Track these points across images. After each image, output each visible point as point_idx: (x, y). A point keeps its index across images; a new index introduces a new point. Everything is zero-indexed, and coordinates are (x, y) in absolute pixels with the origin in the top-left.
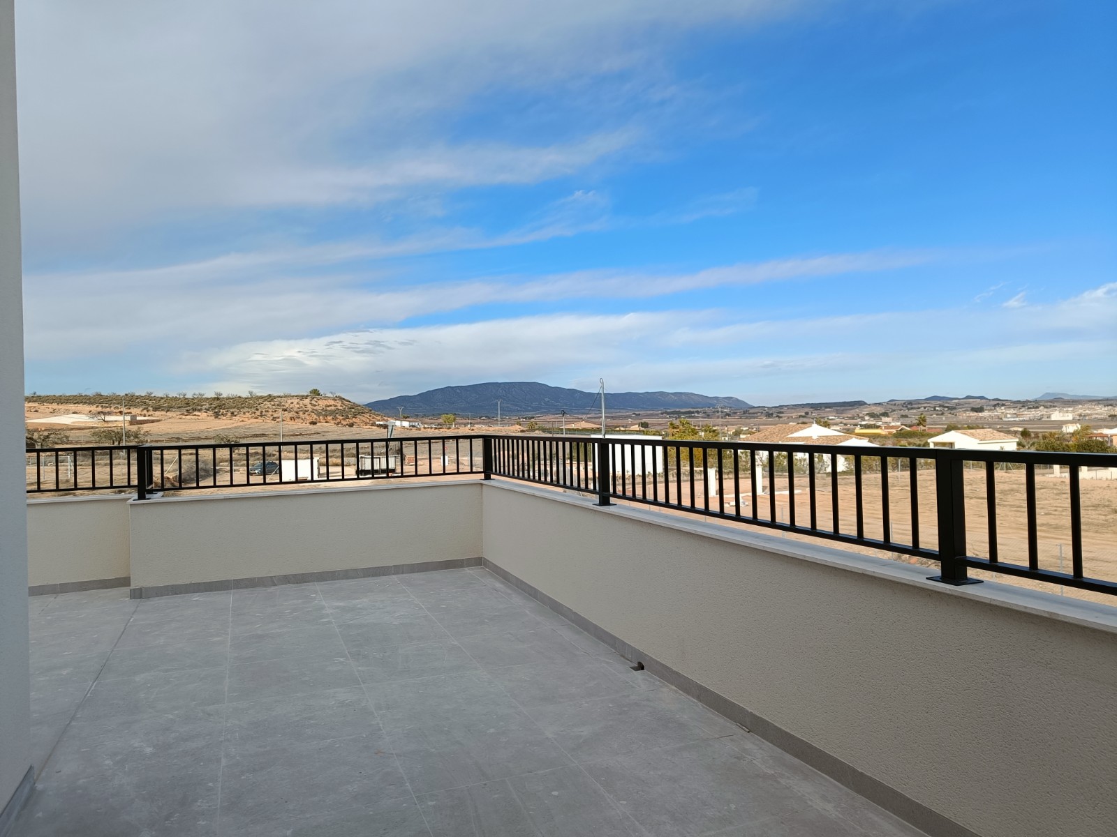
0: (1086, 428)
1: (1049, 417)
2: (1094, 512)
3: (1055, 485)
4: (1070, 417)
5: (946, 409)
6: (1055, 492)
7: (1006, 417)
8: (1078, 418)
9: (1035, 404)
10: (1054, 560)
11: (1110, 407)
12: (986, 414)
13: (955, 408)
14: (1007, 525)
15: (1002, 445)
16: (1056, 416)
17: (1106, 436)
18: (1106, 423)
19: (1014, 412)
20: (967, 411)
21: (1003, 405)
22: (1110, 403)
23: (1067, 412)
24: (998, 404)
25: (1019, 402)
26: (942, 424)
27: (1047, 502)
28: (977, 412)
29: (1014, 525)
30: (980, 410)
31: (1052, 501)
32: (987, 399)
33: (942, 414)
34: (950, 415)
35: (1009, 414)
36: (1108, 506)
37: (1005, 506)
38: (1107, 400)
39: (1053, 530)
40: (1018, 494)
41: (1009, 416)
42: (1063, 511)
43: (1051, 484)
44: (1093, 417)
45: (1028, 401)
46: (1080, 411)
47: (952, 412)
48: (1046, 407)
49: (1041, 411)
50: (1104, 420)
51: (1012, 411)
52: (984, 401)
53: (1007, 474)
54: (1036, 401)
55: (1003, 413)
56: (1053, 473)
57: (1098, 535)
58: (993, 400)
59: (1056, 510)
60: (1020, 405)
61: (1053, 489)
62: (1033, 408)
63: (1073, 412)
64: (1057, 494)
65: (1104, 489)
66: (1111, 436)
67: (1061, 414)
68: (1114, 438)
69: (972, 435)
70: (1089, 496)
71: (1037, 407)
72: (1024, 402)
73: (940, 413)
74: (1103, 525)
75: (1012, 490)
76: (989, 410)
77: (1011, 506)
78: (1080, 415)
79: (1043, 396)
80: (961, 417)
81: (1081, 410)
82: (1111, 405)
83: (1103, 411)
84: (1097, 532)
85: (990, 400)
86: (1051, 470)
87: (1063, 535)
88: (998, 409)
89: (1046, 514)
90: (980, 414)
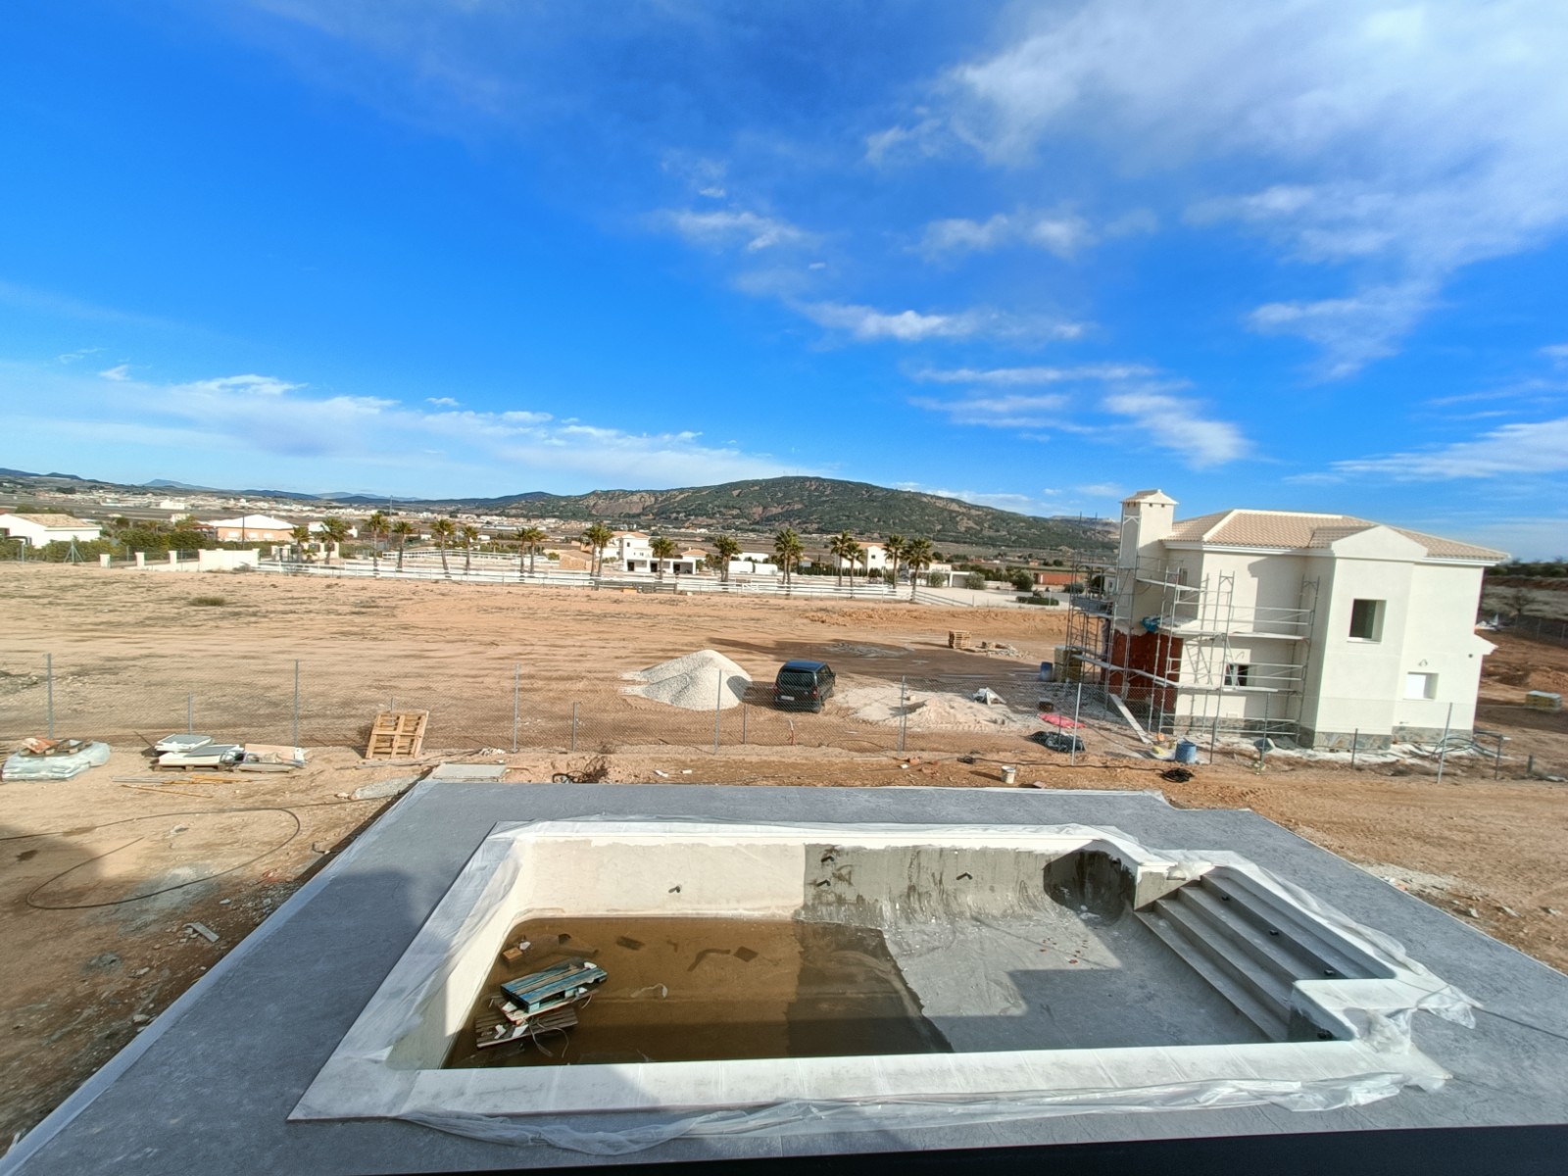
0: (192, 518)
1: (158, 505)
2: (167, 606)
3: (132, 578)
4: (181, 506)
5: (19, 486)
6: (130, 586)
7: (104, 501)
8: (190, 508)
9: (142, 490)
10: (101, 663)
11: (224, 500)
12: (77, 496)
13: (33, 487)
14: (53, 627)
15: (76, 533)
16: (166, 504)
17: (212, 527)
18: (219, 515)
19: (117, 496)
20: (52, 491)
21: (102, 488)
22: (225, 495)
23: (179, 501)
24: (95, 486)
25: (122, 486)
26: (12, 505)
27: (116, 597)
28: (65, 493)
29: (62, 627)
30: (71, 491)
31: (123, 596)
32: (80, 479)
33: (13, 492)
34: (25, 494)
35: (109, 500)
36: (184, 599)
37: (59, 604)
38: (222, 492)
39: (112, 628)
40: (81, 590)
41: (108, 500)
42: (132, 607)
43: (128, 578)
44: (207, 508)
45: (133, 486)
46: (193, 502)
47: (29, 490)
48: (154, 494)
49: (149, 499)
50: (217, 512)
51: (113, 496)
52: (75, 480)
53: (75, 567)
54: (143, 487)
55: (100, 497)
56: (136, 565)
57: (164, 629)
58: (89, 481)
59: (124, 606)
60: (122, 490)
61: (128, 582)
62: (140, 494)
63: (185, 501)
64: (132, 588)
65: (187, 581)
66: (217, 528)
67: (172, 503)
68: (219, 530)
69: (37, 520)
70: (167, 589)
71: (144, 494)
72: (128, 487)
73: (11, 490)
74: (173, 619)
75: (75, 586)
76: (83, 493)
77: (67, 604)
78: (193, 506)
79: (153, 482)
80: (42, 498)
81: (194, 500)
82: (224, 498)
83: (217, 503)
84: (164, 626)
85: (84, 481)
86: (133, 563)
87: (123, 633)
88: (94, 492)
89: (110, 611)
90: (70, 496)
